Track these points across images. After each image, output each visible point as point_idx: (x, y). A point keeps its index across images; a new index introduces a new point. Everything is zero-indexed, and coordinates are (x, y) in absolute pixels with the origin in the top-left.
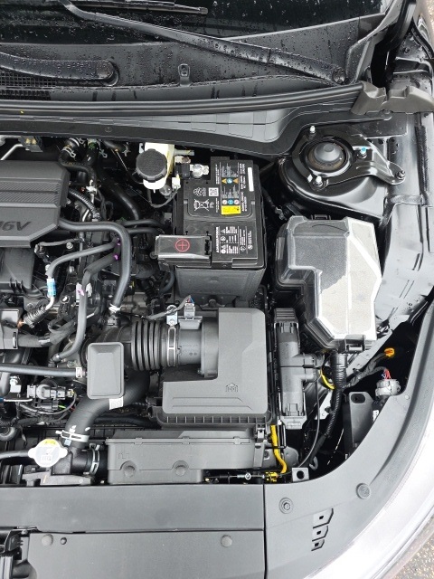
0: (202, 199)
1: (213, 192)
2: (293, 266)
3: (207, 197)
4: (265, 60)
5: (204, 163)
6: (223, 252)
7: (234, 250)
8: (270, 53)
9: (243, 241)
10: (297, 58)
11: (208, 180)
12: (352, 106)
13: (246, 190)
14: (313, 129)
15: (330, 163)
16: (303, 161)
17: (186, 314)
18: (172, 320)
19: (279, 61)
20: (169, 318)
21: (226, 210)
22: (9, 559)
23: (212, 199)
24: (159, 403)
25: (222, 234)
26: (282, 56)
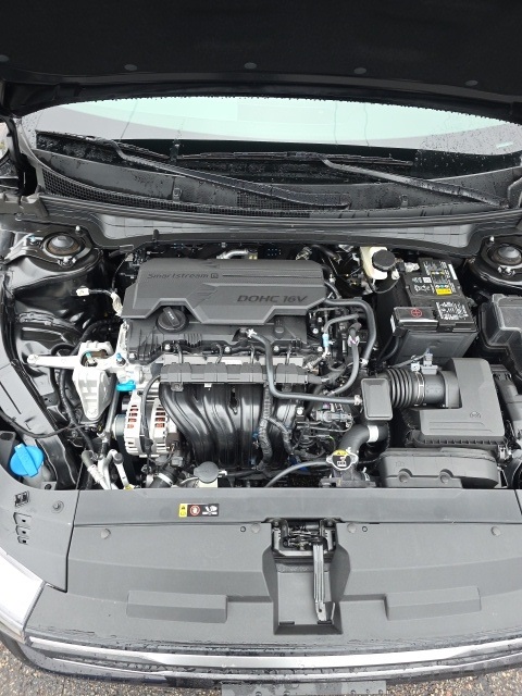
0: (419, 284)
1: (427, 280)
2: (504, 328)
3: (423, 283)
4: (456, 193)
5: (414, 262)
6: (446, 318)
7: (455, 317)
8: (460, 189)
9: (459, 311)
10: (477, 192)
11: (420, 272)
12: (517, 224)
13: (451, 279)
14: (492, 239)
15: (513, 260)
16: (490, 257)
17: (425, 362)
18: (415, 367)
19: (465, 194)
20: (413, 365)
21: (440, 292)
22: (321, 547)
23: (427, 284)
24: (418, 428)
25: (442, 307)
26: (467, 190)
